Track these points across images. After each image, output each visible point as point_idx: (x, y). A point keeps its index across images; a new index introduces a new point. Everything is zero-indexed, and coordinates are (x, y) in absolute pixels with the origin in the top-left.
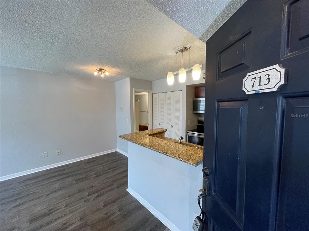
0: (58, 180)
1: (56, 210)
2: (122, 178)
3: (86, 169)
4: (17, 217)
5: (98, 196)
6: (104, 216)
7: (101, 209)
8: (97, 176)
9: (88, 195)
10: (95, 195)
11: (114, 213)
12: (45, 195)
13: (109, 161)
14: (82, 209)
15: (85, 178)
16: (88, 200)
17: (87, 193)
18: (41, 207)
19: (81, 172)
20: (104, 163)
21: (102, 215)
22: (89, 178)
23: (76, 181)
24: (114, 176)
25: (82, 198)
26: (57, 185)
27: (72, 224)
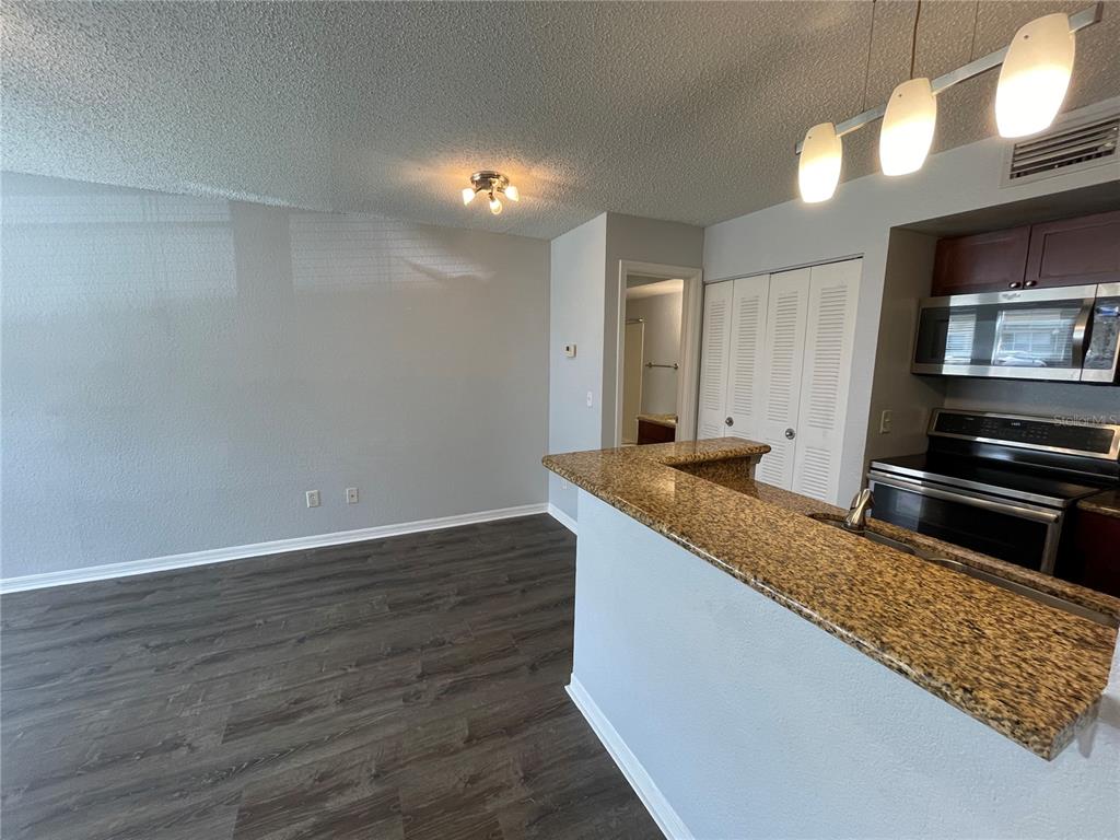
0: (339, 593)
1: (311, 709)
2: (553, 629)
3: (431, 565)
4: (200, 702)
5: (453, 690)
6: (462, 785)
7: (457, 751)
8: (463, 603)
9: (421, 677)
10: (444, 682)
11: (500, 788)
12: (294, 641)
13: (513, 548)
14: (391, 730)
15: (423, 602)
16: (418, 695)
17: (417, 667)
18: (272, 681)
19: (413, 575)
20: (496, 554)
21: (457, 779)
22: (437, 607)
23: (392, 607)
24: (524, 613)
25: (399, 684)
26: (333, 610)
27: (348, 785)
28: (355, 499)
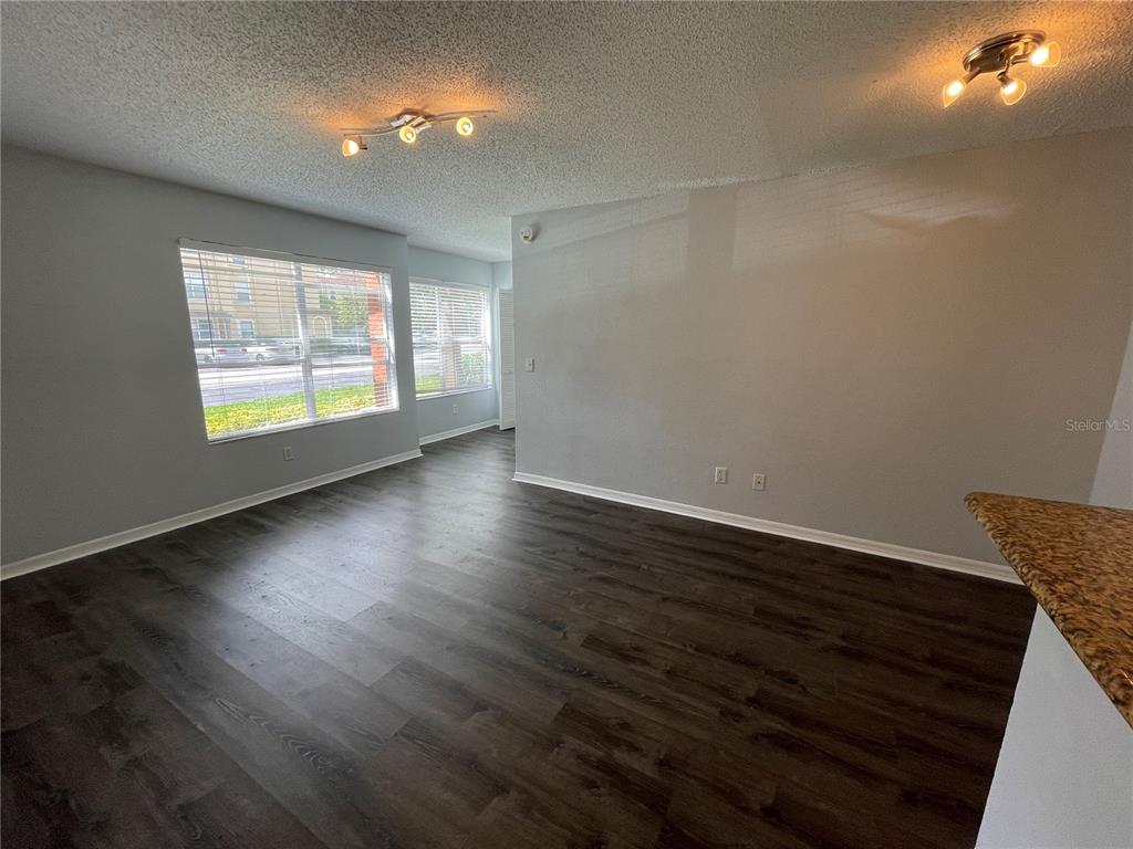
0: (716, 573)
3: (824, 587)
4: (583, 607)
5: (779, 741)
7: (746, 810)
8: (843, 652)
9: (751, 701)
10: (773, 724)
12: (659, 596)
14: (697, 733)
15: (795, 624)
16: (738, 716)
17: (750, 687)
18: (629, 620)
19: (798, 589)
22: (807, 638)
23: (760, 611)
25: (725, 692)
26: (702, 586)
27: (637, 749)
28: (761, 487)
